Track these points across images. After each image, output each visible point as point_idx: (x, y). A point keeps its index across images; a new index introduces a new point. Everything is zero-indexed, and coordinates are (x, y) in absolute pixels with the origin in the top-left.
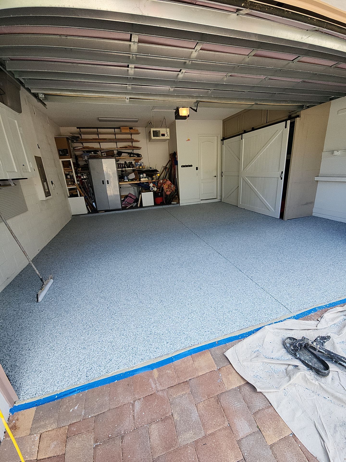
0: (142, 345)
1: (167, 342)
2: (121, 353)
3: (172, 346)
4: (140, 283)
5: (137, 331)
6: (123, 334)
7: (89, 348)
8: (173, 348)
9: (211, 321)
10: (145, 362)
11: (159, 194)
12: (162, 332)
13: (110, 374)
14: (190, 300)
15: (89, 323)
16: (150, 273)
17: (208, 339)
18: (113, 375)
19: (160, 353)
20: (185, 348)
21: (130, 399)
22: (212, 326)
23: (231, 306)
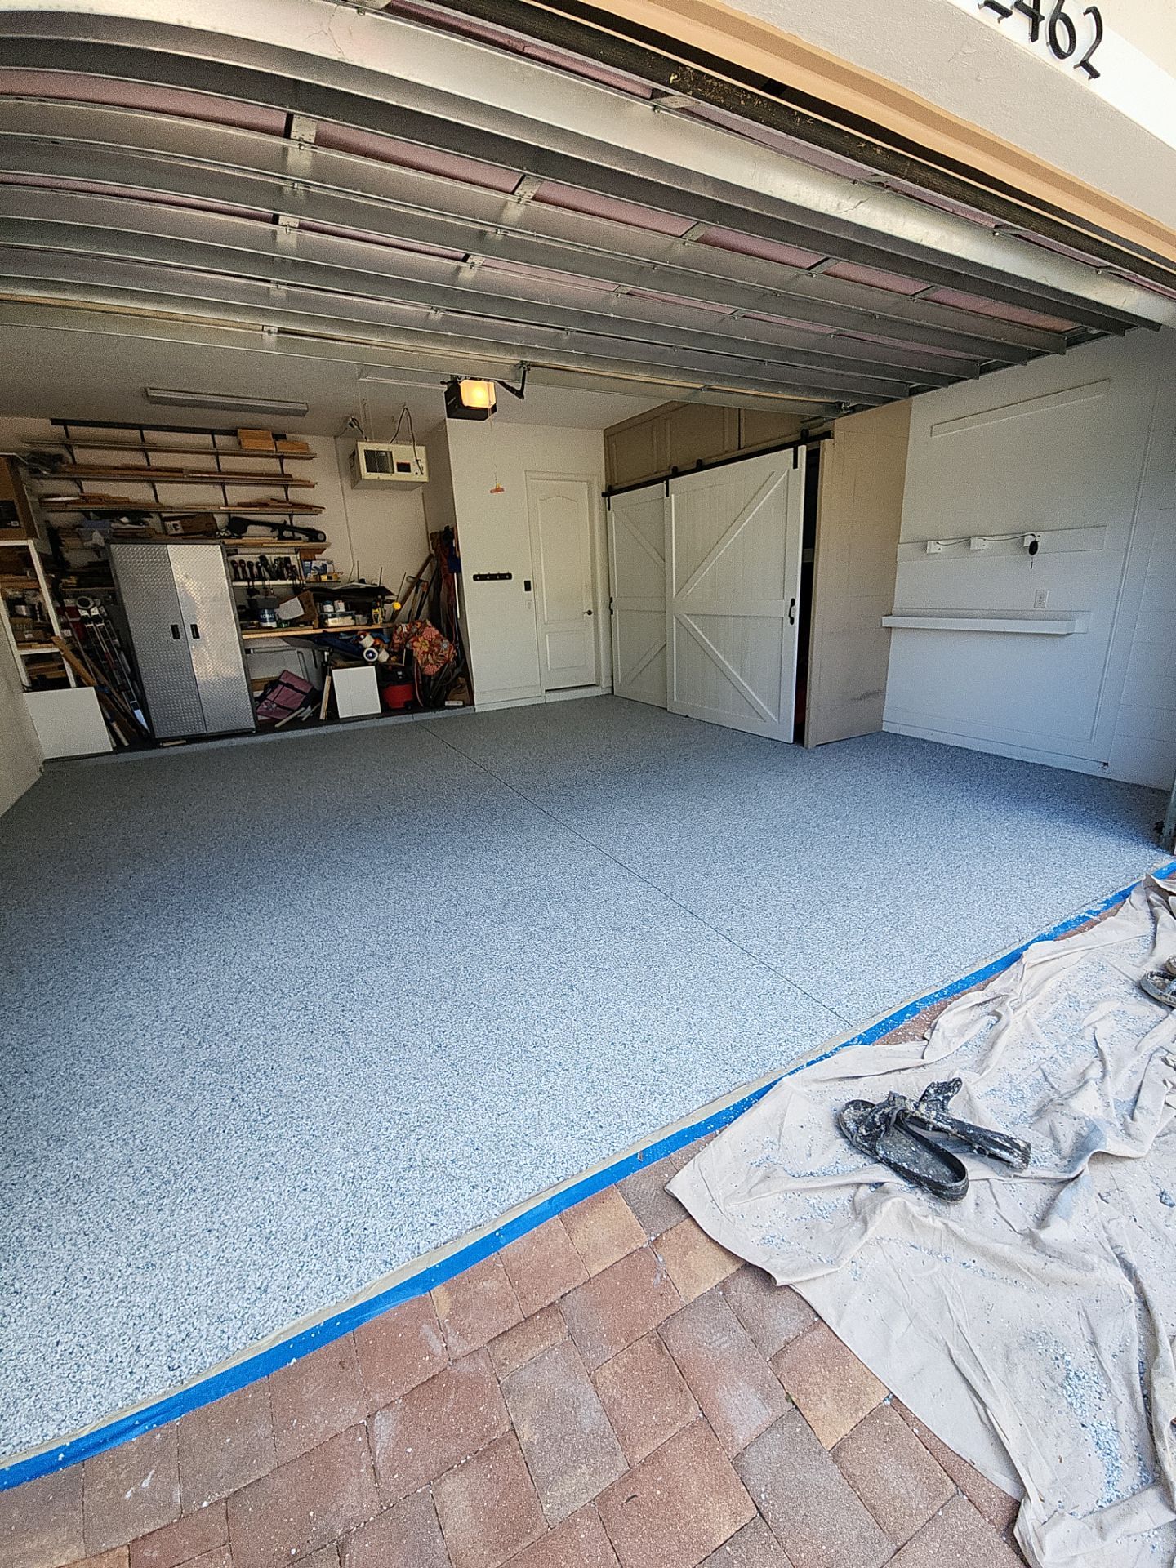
0: (382, 1211)
1: (474, 1184)
2: (301, 1258)
3: (492, 1197)
4: (352, 992)
5: (357, 1164)
6: (306, 1185)
7: (171, 1263)
8: (496, 1203)
9: (615, 1089)
10: (401, 1269)
11: (400, 673)
12: (451, 1153)
13: (266, 1339)
14: (539, 1029)
15: (160, 1169)
16: (387, 954)
17: (612, 1148)
18: (280, 1342)
19: (450, 1227)
20: (538, 1192)
21: (352, 1413)
22: (619, 1104)
23: (675, 1032)
